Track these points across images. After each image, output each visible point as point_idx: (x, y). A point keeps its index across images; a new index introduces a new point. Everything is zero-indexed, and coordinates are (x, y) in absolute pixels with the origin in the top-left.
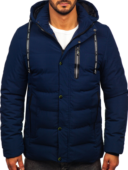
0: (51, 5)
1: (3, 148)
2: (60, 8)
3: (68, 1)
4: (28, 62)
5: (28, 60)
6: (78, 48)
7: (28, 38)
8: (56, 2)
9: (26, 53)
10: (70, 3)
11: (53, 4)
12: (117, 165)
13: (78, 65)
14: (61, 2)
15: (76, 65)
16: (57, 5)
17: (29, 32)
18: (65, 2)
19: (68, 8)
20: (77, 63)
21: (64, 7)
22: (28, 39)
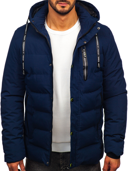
0: (50, 5)
1: (4, 152)
2: (59, 7)
3: (68, 2)
4: (23, 63)
5: (23, 62)
6: (84, 50)
7: (24, 39)
8: (55, 2)
9: (22, 55)
10: (69, 3)
11: (52, 3)
12: (118, 167)
13: (87, 66)
14: (60, 1)
15: (84, 66)
16: (56, 4)
17: (25, 34)
18: (64, 2)
19: (67, 9)
20: (85, 65)
21: (63, 7)
22: (24, 41)
